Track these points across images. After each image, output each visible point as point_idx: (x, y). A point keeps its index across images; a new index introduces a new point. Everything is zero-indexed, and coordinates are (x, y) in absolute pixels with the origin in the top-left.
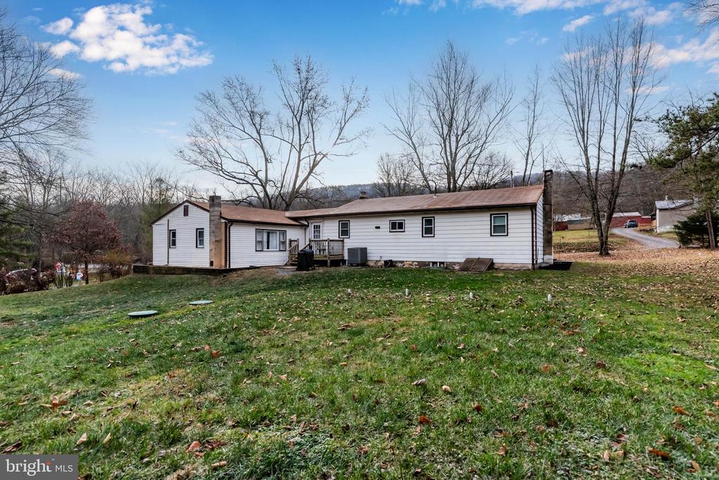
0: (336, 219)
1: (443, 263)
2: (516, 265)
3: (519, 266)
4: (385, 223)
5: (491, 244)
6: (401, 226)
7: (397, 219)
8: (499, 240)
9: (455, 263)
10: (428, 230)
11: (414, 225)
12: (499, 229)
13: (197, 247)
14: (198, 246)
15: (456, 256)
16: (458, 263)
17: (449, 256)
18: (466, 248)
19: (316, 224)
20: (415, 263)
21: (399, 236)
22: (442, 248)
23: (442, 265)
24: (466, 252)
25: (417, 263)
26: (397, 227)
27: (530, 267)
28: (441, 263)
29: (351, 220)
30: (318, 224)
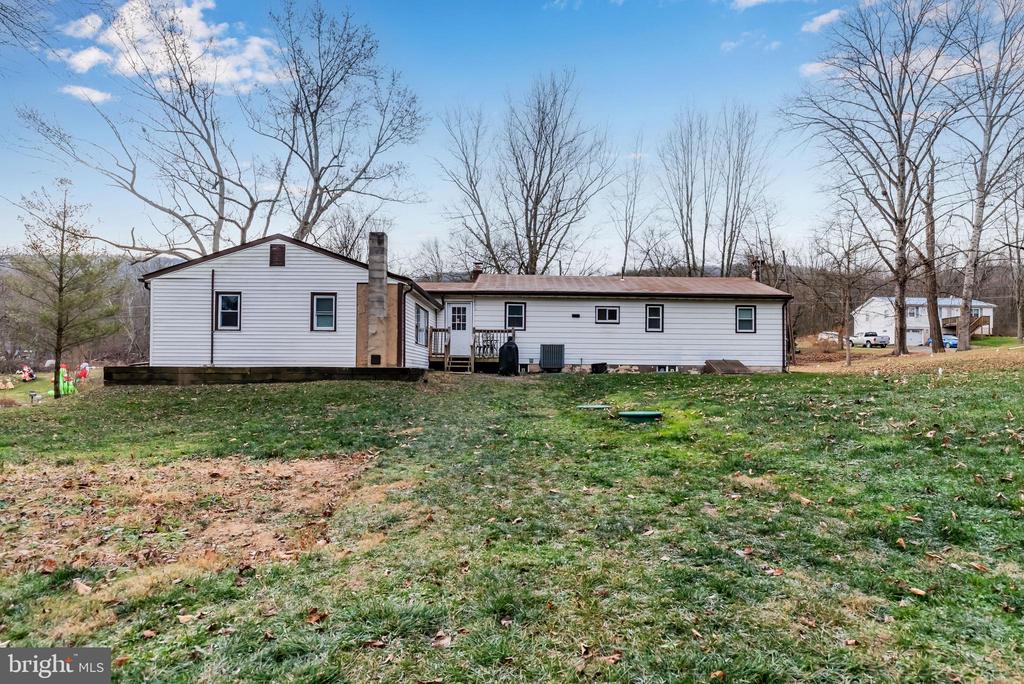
0: (499, 299)
1: (674, 367)
2: (764, 369)
3: (769, 369)
4: (589, 311)
5: (735, 342)
6: (613, 315)
7: (607, 305)
8: (746, 338)
9: (691, 367)
10: (654, 323)
11: (633, 315)
12: (746, 325)
13: (312, 329)
14: (315, 328)
15: (692, 357)
16: (695, 367)
17: (684, 358)
18: (706, 347)
19: (457, 306)
20: (634, 368)
21: (609, 328)
22: (674, 347)
23: (672, 370)
24: (705, 353)
25: (637, 368)
26: (607, 316)
27: (780, 370)
28: (671, 367)
29: (528, 303)
30: (462, 306)
